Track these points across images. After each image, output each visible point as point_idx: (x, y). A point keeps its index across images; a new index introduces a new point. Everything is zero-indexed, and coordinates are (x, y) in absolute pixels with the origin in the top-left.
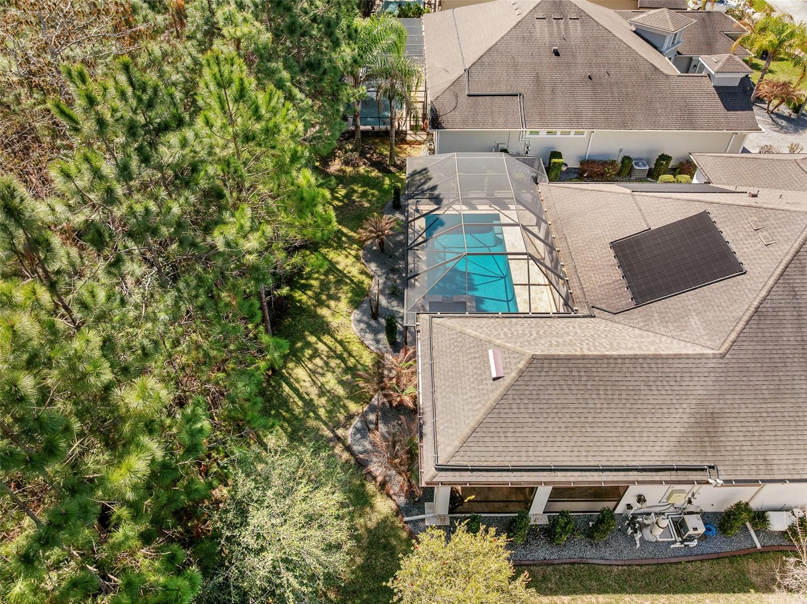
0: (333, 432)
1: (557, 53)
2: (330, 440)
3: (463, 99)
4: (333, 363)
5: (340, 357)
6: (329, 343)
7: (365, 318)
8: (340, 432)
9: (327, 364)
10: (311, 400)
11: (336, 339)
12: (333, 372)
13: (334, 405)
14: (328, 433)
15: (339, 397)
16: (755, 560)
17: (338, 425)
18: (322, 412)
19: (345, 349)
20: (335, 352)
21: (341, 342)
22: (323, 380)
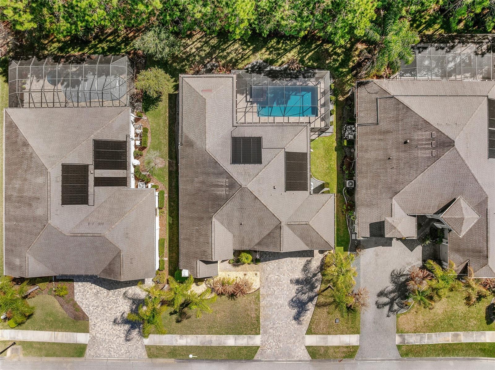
0: (214, 58)
1: (406, 142)
2: (211, 57)
3: (375, 96)
4: (240, 56)
5: (242, 57)
6: (249, 53)
7: (258, 64)
8: (214, 60)
9: (240, 53)
10: (226, 50)
11: (250, 55)
12: (236, 56)
13: (223, 57)
14: (214, 56)
15: (226, 59)
16: (176, 163)
17: (216, 59)
18: (221, 54)
19: (245, 59)
20: (245, 55)
21: (248, 57)
22: (233, 53)
